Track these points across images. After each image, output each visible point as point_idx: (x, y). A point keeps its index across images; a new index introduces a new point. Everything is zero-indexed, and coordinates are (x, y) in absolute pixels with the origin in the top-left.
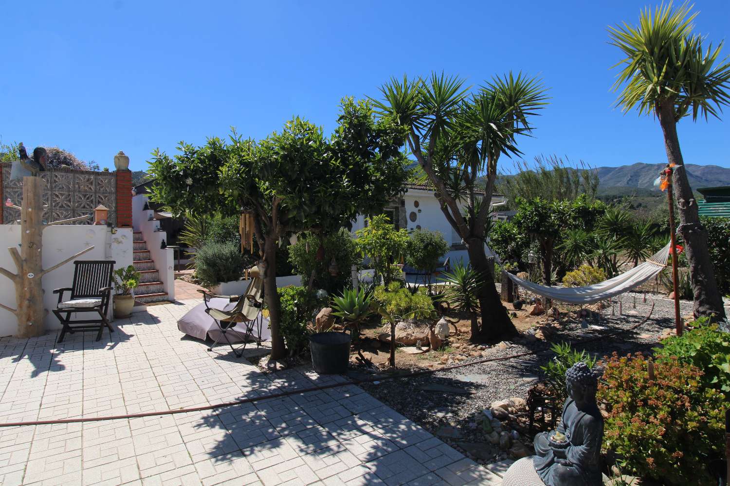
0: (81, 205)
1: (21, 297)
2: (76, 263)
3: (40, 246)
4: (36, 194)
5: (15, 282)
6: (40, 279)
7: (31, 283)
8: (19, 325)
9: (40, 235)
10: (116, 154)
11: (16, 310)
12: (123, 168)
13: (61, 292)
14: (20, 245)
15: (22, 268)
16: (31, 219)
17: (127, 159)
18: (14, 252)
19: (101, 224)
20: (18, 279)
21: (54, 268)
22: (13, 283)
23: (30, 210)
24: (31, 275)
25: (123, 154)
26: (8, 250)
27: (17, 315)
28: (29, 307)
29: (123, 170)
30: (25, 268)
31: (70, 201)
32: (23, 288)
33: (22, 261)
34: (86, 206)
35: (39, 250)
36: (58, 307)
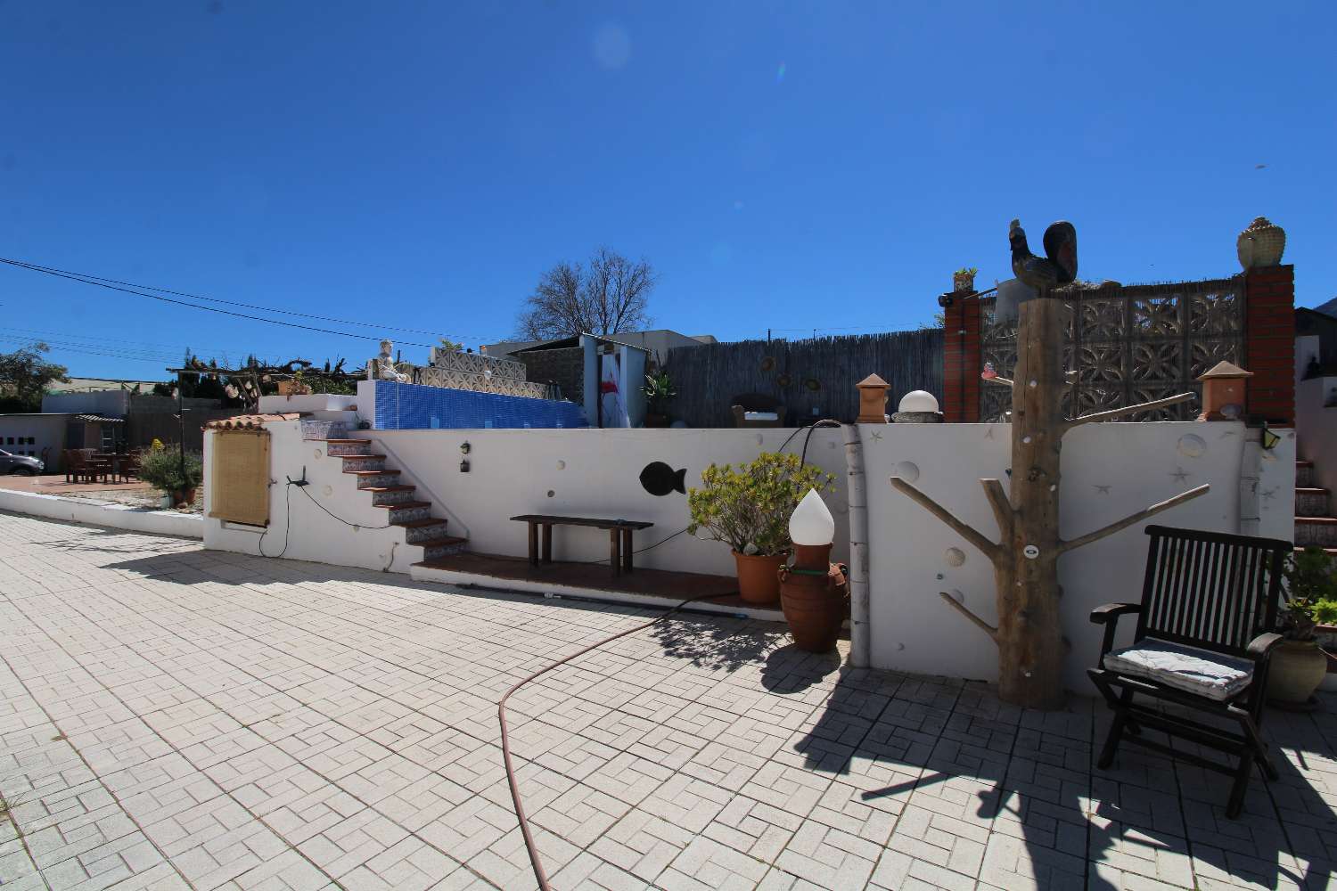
0: (1145, 370)
1: (1009, 601)
2: (1154, 531)
3: (1055, 477)
4: (1047, 344)
5: (995, 563)
6: (1054, 562)
7: (1031, 571)
8: (1002, 668)
9: (1056, 450)
10: (1245, 226)
11: (996, 630)
12: (1267, 262)
13: (1110, 619)
14: (1009, 472)
15: (1012, 531)
16: (1036, 409)
17: (1279, 234)
18: (993, 490)
19: (1223, 419)
20: (1001, 557)
21: (1089, 538)
22: (992, 566)
23: (1033, 384)
24: (1031, 552)
25: (1267, 223)
26: (981, 486)
27: (998, 642)
28: (1025, 630)
29: (1266, 268)
30: (1019, 530)
31: (1117, 364)
32: (1013, 580)
33: (1013, 512)
34: (1160, 374)
35: (1053, 488)
36: (1101, 666)
